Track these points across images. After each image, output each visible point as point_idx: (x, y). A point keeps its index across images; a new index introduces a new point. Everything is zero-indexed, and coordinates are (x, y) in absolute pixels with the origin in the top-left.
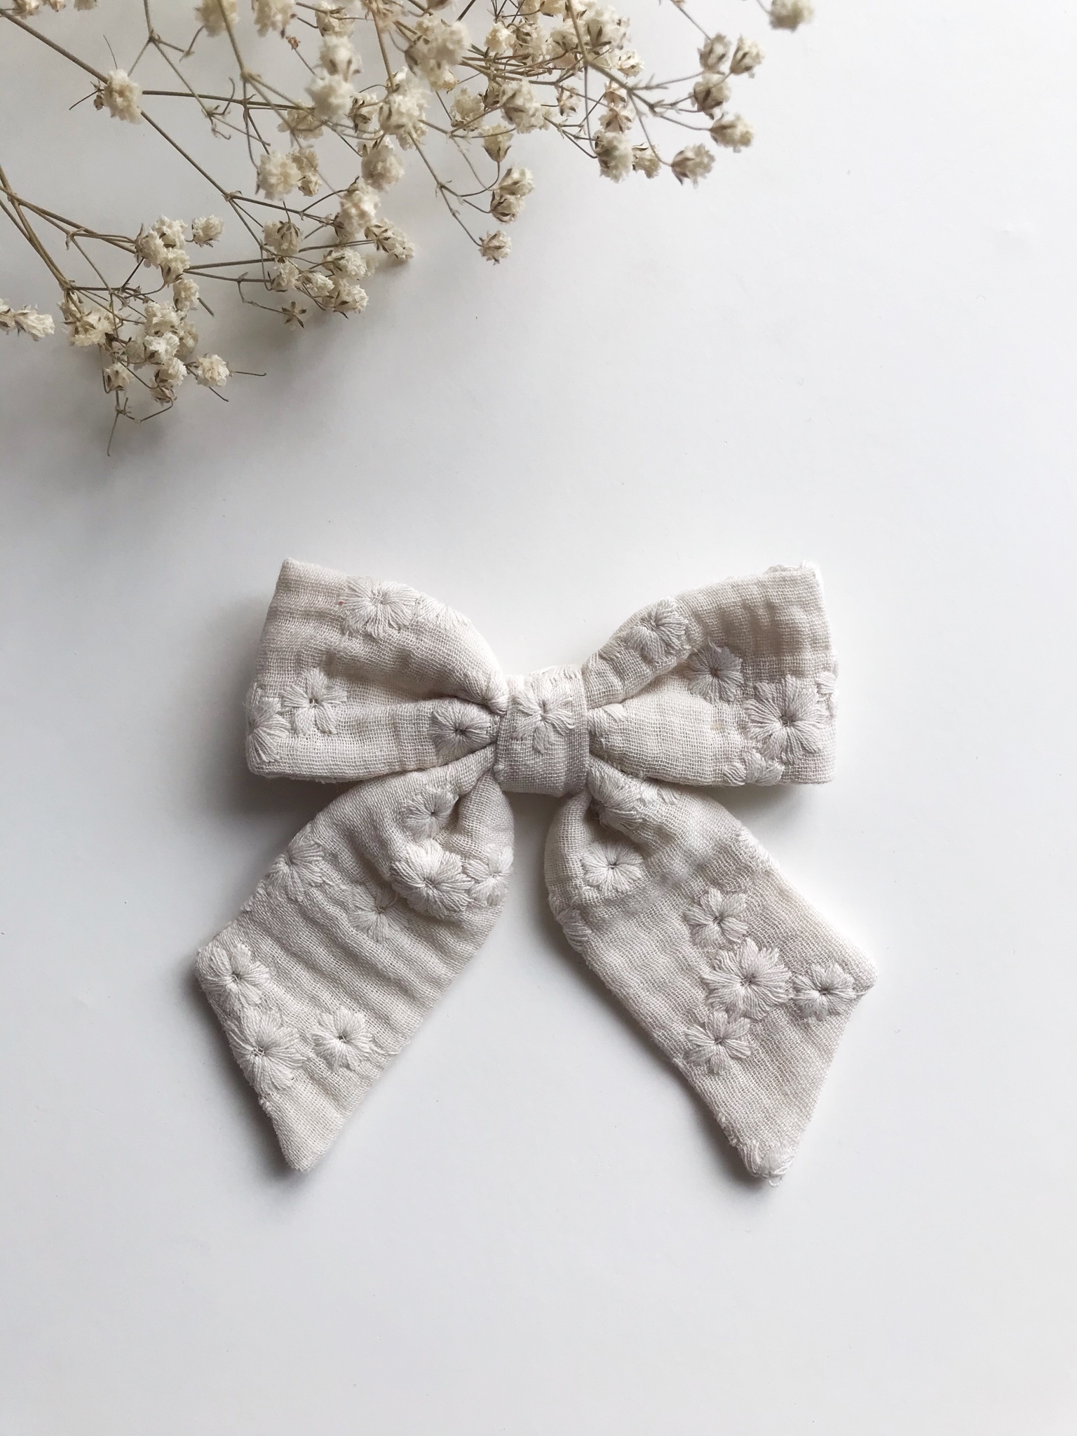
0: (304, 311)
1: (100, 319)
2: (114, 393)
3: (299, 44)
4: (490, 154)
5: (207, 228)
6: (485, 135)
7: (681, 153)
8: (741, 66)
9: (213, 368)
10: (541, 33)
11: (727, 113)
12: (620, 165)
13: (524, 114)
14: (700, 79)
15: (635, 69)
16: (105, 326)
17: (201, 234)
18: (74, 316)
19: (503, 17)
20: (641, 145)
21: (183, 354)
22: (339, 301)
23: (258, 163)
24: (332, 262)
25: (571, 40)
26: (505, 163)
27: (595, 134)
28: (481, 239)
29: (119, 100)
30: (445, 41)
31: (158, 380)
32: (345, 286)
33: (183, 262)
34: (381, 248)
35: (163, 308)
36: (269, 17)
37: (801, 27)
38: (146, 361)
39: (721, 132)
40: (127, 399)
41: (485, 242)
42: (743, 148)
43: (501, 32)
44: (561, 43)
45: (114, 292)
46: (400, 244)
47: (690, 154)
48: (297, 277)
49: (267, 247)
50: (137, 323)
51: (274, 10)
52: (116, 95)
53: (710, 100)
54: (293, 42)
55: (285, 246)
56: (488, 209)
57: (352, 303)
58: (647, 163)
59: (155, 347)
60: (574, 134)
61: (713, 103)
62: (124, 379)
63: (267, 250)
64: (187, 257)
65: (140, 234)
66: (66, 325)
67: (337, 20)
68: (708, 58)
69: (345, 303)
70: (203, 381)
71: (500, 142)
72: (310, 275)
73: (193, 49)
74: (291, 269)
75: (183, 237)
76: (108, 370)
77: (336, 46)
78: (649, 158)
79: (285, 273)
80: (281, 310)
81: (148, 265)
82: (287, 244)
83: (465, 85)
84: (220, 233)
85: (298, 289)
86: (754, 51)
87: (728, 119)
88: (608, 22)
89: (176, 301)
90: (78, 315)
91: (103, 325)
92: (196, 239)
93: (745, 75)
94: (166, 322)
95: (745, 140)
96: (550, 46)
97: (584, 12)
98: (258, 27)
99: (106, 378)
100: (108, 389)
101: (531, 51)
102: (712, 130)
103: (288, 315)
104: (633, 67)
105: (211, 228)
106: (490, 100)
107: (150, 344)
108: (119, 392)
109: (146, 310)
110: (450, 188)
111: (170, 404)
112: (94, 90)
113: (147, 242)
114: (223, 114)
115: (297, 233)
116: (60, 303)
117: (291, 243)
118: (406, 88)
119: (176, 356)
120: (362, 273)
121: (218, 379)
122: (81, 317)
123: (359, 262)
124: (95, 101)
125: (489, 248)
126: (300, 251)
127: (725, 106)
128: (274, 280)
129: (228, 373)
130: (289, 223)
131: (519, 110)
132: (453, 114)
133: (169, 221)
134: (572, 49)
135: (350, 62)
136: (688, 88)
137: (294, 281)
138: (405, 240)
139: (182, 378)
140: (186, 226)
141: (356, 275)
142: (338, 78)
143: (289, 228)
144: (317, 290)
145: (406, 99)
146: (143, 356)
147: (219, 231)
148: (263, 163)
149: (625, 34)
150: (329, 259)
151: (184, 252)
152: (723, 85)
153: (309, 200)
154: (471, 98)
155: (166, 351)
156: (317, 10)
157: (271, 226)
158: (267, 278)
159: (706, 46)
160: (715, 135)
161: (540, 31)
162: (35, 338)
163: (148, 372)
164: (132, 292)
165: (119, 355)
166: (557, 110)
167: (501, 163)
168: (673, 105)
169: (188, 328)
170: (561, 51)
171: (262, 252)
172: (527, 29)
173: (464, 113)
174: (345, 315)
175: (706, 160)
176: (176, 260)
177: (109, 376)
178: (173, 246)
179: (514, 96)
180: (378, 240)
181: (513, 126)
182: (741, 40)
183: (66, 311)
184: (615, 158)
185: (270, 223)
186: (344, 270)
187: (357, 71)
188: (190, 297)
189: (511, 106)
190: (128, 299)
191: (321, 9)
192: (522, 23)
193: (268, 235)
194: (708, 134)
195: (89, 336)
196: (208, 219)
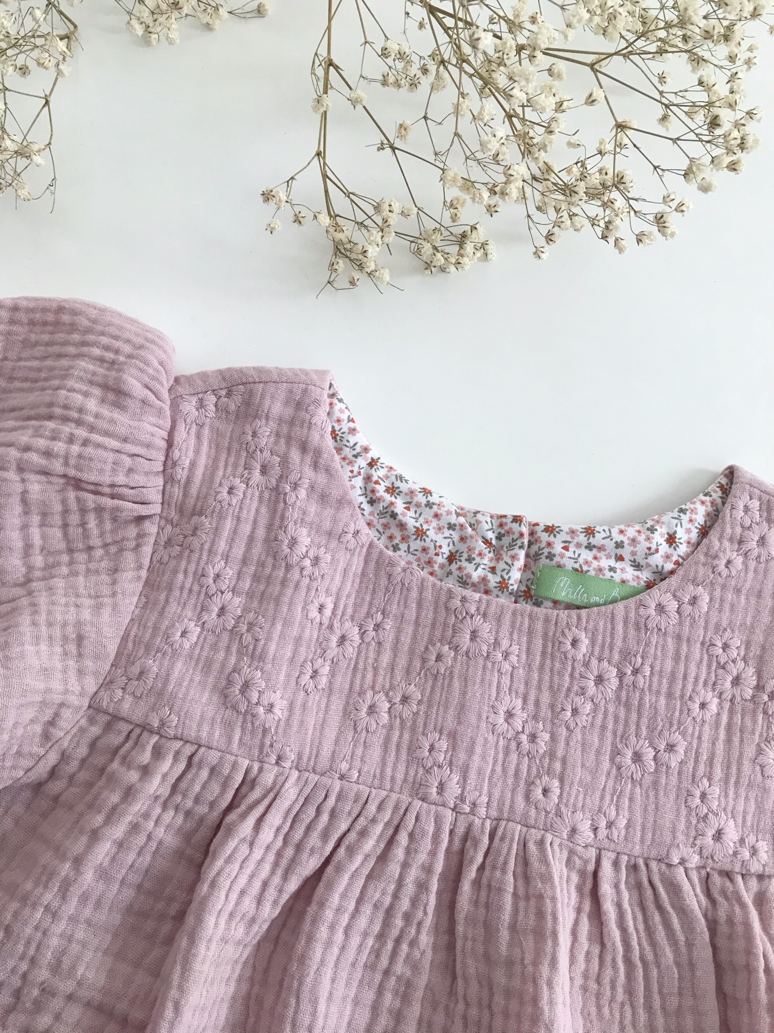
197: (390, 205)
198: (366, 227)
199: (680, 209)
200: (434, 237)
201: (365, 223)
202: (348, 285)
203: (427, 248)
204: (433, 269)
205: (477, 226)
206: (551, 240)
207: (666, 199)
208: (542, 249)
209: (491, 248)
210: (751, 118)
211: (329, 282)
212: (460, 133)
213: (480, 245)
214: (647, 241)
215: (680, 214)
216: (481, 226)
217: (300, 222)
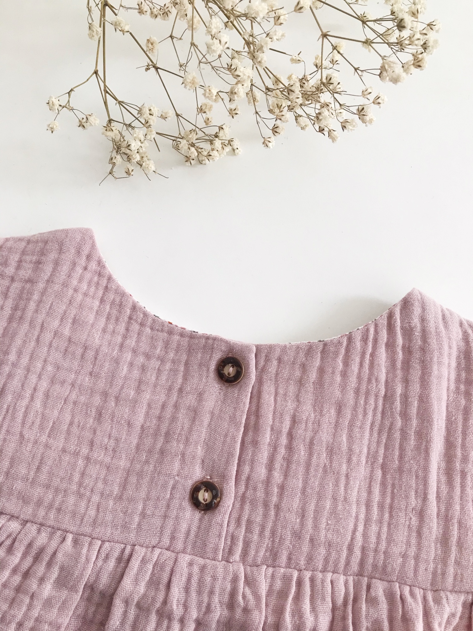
2: (111, 165)
9: (149, 164)
17: (164, 115)
59: (131, 143)
75: (157, 114)
80: (185, 156)
86: (383, 98)
89: (146, 135)
92: (161, 116)
94: (139, 138)
105: (168, 113)
108: (114, 165)
110: (259, 114)
122: (110, 126)
129: (154, 169)
133: (154, 106)
140: (159, 111)
147: (170, 115)
155: (134, 146)
176: (151, 119)
177: (112, 158)
178: (152, 115)
188: (151, 134)
197: (150, 110)
198: (133, 128)
199: (377, 101)
200: (190, 136)
201: (133, 125)
202: (125, 175)
203: (184, 144)
204: (192, 161)
205: (224, 127)
206: (277, 132)
207: (365, 93)
208: (269, 139)
209: (236, 144)
210: (432, 29)
211: (110, 173)
212: (196, 43)
213: (227, 142)
214: (350, 127)
215: (377, 106)
216: (226, 126)
217: (84, 126)
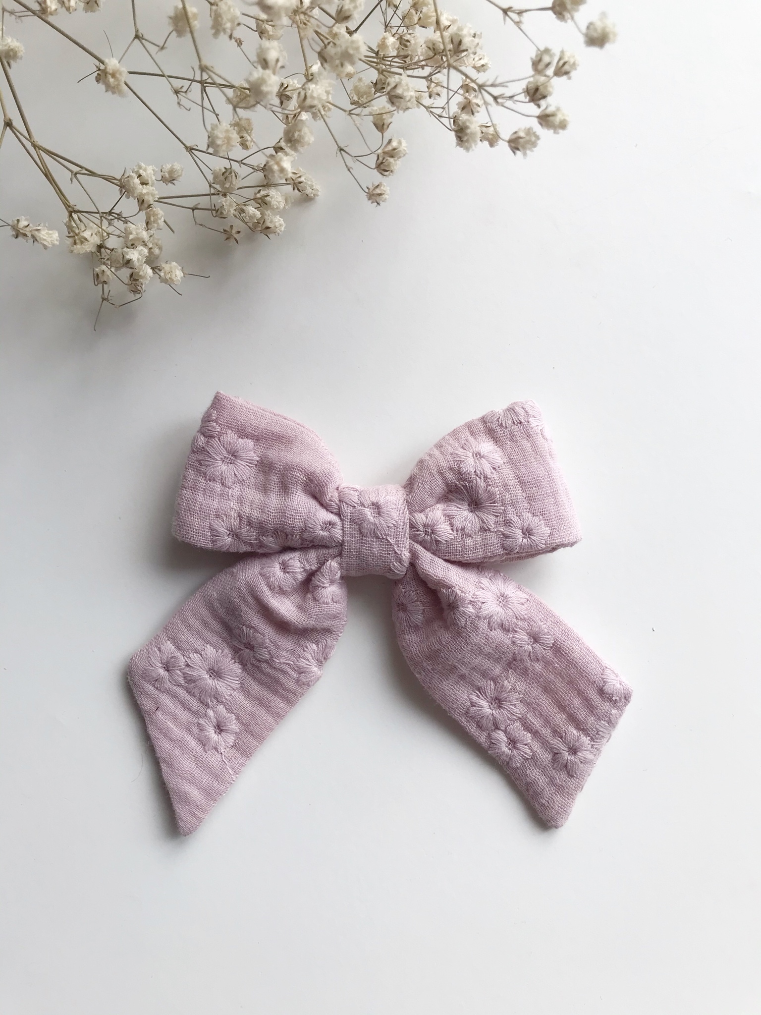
0: (239, 232)
1: (92, 235)
2: (100, 286)
3: (243, 43)
4: (377, 128)
5: (171, 172)
6: (373, 114)
7: (515, 133)
8: (562, 71)
9: (171, 272)
10: (417, 41)
11: (551, 105)
12: (470, 139)
13: (402, 100)
14: (531, 79)
15: (485, 67)
16: (96, 240)
17: (167, 176)
18: (74, 232)
19: (391, 27)
20: (487, 123)
21: (152, 261)
22: (264, 226)
23: (209, 129)
24: (261, 198)
25: (439, 46)
26: (388, 134)
27: (453, 114)
28: (367, 188)
29: (111, 80)
30: (347, 48)
31: (132, 279)
32: (269, 216)
33: (153, 195)
34: (296, 188)
35: (138, 229)
36: (221, 25)
37: (608, 46)
38: (123, 265)
39: (545, 119)
40: (110, 291)
41: (371, 191)
42: (561, 131)
43: (388, 39)
44: (432, 48)
45: (103, 215)
46: (310, 187)
47: (522, 134)
48: (235, 208)
49: (214, 185)
50: (119, 236)
51: (225, 19)
52: (110, 77)
53: (538, 95)
54: (238, 41)
55: (227, 185)
56: (374, 166)
57: (273, 228)
58: (490, 137)
59: (130, 256)
60: (438, 114)
61: (540, 97)
62: (108, 276)
63: (214, 188)
64: (156, 192)
65: (123, 175)
66: (68, 238)
67: (271, 27)
68: (538, 64)
69: (268, 228)
70: (165, 281)
71: (384, 119)
72: (244, 208)
73: (165, 46)
74: (230, 202)
75: (154, 178)
76: (97, 269)
77: (268, 49)
78: (492, 133)
79: (226, 205)
80: (222, 231)
81: (128, 197)
82: (229, 184)
83: (361, 75)
84: (181, 175)
85: (235, 216)
86: (572, 61)
87: (550, 110)
88: (466, 35)
89: (147, 223)
90: (77, 231)
91: (93, 239)
92: (163, 179)
93: (565, 78)
94: (139, 238)
95: (563, 125)
96: (424, 50)
97: (449, 26)
98: (213, 31)
99: (95, 275)
100: (96, 283)
101: (410, 53)
102: (538, 117)
103: (228, 235)
104: (483, 66)
105: (175, 172)
106: (379, 86)
107: (127, 254)
108: (105, 285)
109: (125, 229)
110: (346, 151)
111: (140, 295)
112: (95, 69)
113: (128, 181)
114: (186, 92)
115: (236, 176)
116: (65, 221)
117: (231, 183)
118: (318, 79)
119: (145, 263)
120: (282, 207)
121: (175, 279)
122: (79, 233)
123: (280, 199)
124: (96, 77)
125: (373, 195)
126: (238, 189)
127: (549, 99)
128: (218, 210)
129: (182, 275)
130: (230, 169)
131: (400, 97)
132: (352, 95)
133: (144, 166)
134: (440, 53)
135: (277, 60)
136: (523, 85)
137: (232, 211)
138: (314, 184)
139: (149, 279)
140: (156, 170)
141: (277, 208)
142: (268, 72)
143: (231, 173)
144: (248, 219)
145: (318, 87)
146: (121, 262)
147: (180, 174)
148: (213, 129)
149: (478, 44)
150: (258, 196)
151: (154, 189)
152: (548, 84)
153: (246, 153)
154: (365, 84)
155: (138, 259)
156: (257, 19)
157: (218, 171)
158: (213, 208)
159: (537, 56)
160: (540, 121)
161: (417, 39)
162: (45, 247)
163: (125, 273)
164: (116, 216)
165: (105, 260)
166: (427, 94)
167: (384, 134)
168: (511, 97)
169: (156, 241)
170: (431, 54)
171: (210, 189)
172: (408, 37)
173: (360, 94)
174: (268, 236)
175: (533, 139)
176: (148, 194)
177: (97, 275)
178: (146, 184)
179: (395, 87)
180: (295, 183)
181: (395, 108)
182: (562, 52)
183: (70, 228)
184: (466, 134)
185: (217, 168)
186: (268, 205)
187: (283, 67)
188: (157, 220)
189: (393, 94)
190: (113, 221)
191: (260, 18)
192: (404, 33)
193: (215, 177)
194: (536, 120)
195: (84, 247)
196: (173, 166)
198: (119, 216)
208: (377, 191)
